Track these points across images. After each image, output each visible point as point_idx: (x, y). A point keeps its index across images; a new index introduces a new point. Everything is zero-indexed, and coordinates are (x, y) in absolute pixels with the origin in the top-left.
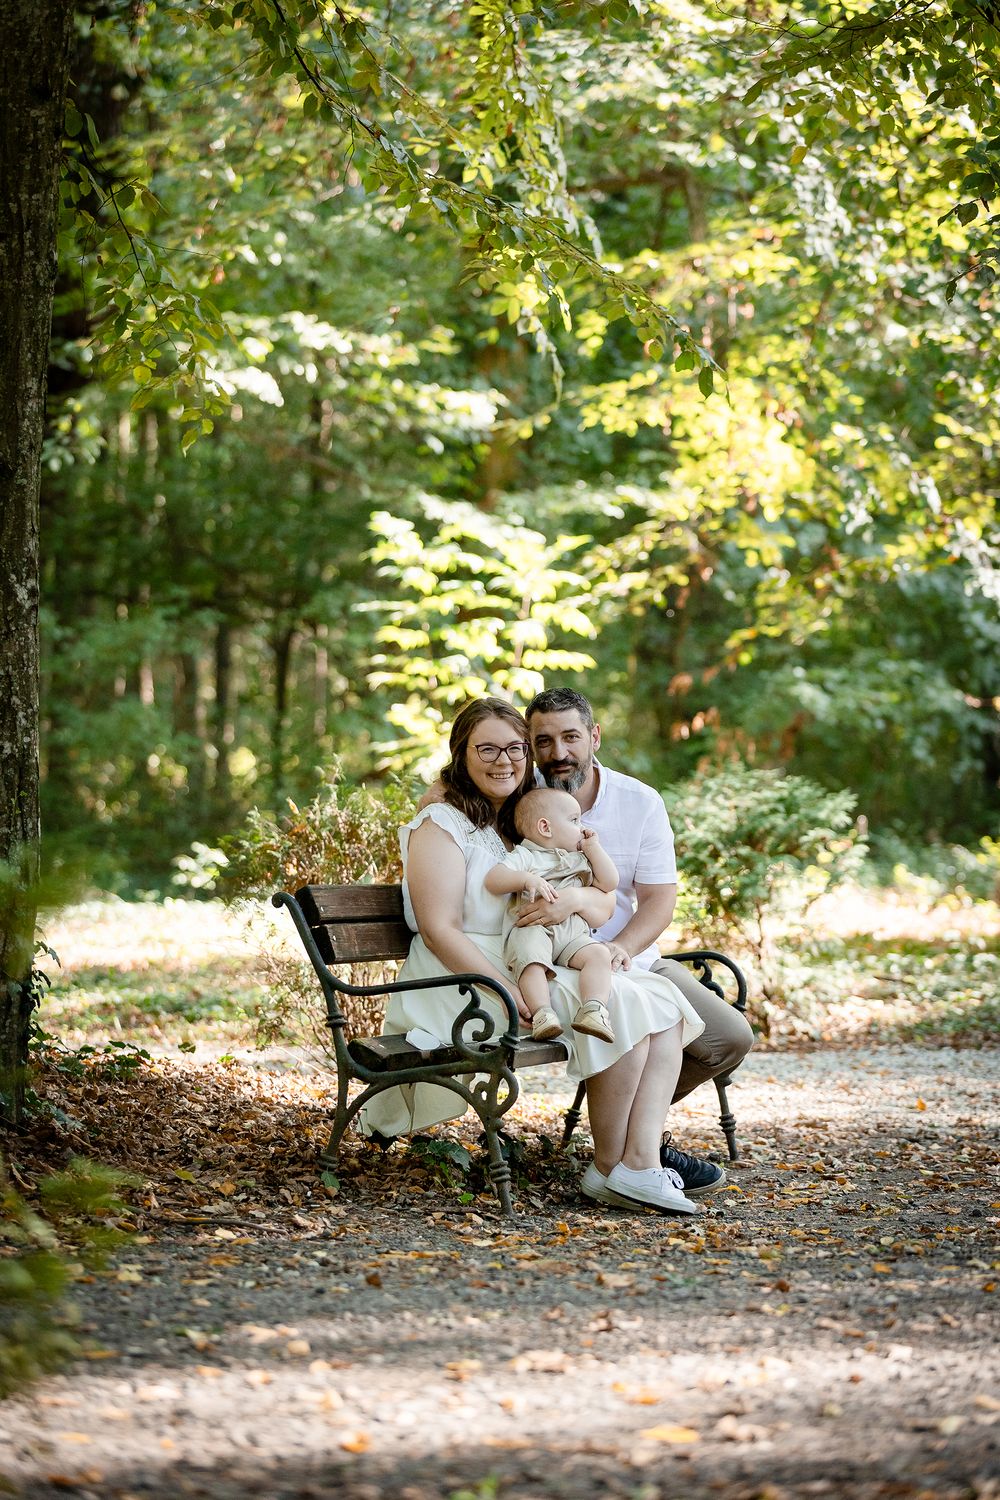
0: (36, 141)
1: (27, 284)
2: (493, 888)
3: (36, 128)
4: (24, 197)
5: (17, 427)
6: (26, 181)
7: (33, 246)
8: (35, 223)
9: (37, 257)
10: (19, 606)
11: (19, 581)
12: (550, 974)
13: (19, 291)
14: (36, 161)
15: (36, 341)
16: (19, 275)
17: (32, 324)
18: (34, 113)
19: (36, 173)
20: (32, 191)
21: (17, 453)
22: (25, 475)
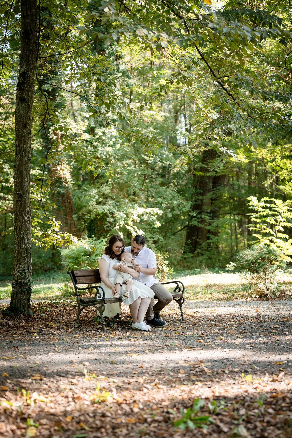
0: (24, 136)
1: (24, 162)
2: (115, 268)
3: (24, 133)
4: (22, 146)
5: (23, 188)
6: (23, 143)
7: (25, 155)
8: (25, 150)
9: (25, 156)
10: (25, 220)
11: (25, 215)
12: (121, 286)
13: (22, 163)
14: (25, 139)
15: (26, 172)
16: (22, 160)
17: (25, 169)
18: (23, 130)
19: (25, 141)
20: (24, 144)
21: (23, 192)
22: (25, 196)
